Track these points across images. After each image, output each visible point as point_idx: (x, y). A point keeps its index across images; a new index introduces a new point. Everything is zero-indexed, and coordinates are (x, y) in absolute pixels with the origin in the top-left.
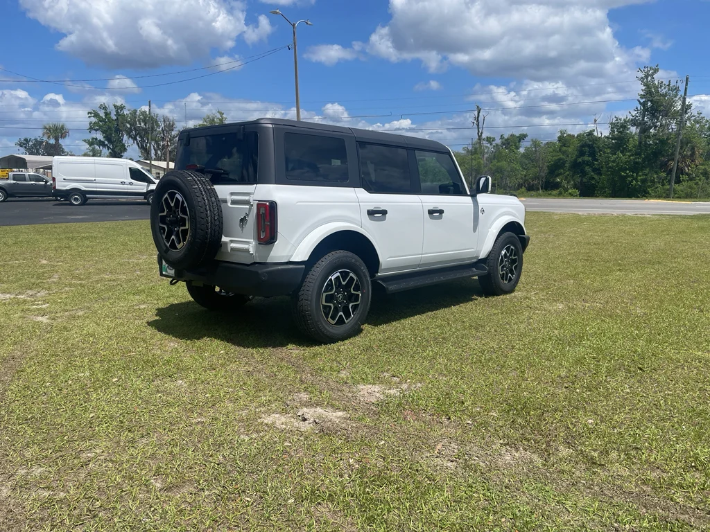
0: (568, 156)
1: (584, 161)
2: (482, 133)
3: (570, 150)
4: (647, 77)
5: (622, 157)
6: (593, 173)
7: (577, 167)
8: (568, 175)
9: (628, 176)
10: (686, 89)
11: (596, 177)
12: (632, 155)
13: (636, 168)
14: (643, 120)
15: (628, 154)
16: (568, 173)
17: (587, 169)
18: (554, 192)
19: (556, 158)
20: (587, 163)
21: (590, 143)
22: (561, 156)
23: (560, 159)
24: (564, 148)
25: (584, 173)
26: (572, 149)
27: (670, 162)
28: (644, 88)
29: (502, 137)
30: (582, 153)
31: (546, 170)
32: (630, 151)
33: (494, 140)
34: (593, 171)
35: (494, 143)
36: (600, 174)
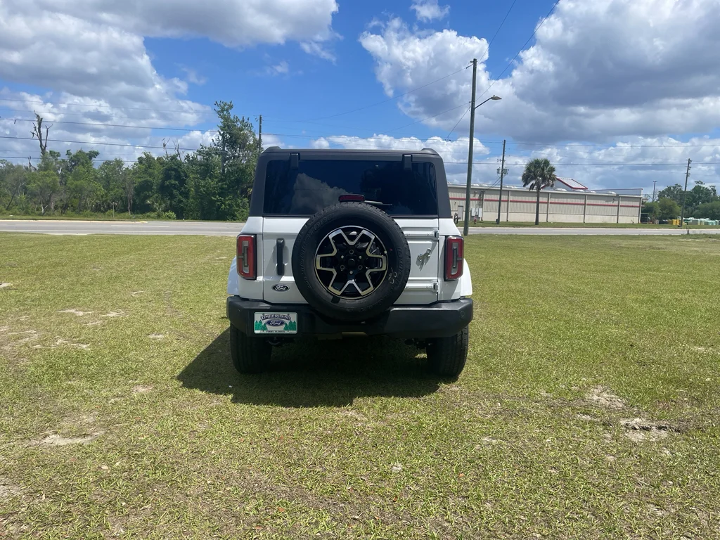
0: (154, 178)
1: (171, 184)
2: (46, 146)
3: (156, 172)
4: (222, 111)
5: (212, 183)
6: (180, 197)
7: (165, 190)
8: (157, 197)
9: (218, 201)
10: (260, 126)
11: (184, 200)
12: (219, 181)
13: (223, 193)
14: (224, 150)
15: (216, 180)
16: (156, 195)
17: (175, 192)
18: (153, 214)
19: (143, 180)
20: (174, 186)
21: (176, 167)
22: (149, 178)
23: (146, 182)
24: (151, 170)
25: (172, 197)
26: (158, 172)
27: (249, 189)
28: (222, 121)
29: (68, 153)
30: (167, 176)
31: (132, 192)
32: (216, 178)
33: (59, 155)
34: (180, 194)
35: (59, 159)
36: (187, 197)
